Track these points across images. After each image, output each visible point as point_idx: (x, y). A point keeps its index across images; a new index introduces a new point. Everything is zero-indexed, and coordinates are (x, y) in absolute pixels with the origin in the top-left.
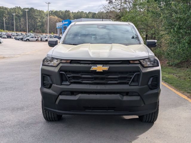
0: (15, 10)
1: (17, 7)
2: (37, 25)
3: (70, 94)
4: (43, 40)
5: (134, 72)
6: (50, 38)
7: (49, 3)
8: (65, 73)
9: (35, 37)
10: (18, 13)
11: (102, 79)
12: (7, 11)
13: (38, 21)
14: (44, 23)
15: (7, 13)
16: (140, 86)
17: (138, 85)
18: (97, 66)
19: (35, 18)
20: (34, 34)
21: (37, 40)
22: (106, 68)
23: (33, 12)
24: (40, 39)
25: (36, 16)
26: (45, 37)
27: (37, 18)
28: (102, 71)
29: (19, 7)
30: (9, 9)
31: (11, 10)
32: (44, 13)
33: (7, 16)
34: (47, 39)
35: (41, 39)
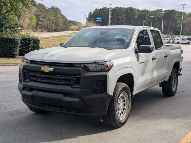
0: (156, 13)
1: (159, 9)
2: (176, 27)
3: (29, 90)
4: (175, 42)
5: (76, 75)
6: (183, 40)
7: (184, 4)
8: (27, 71)
9: (167, 39)
10: (159, 15)
11: (50, 79)
12: (148, 14)
13: (178, 23)
14: (184, 25)
15: (148, 16)
16: (82, 89)
17: (79, 88)
18: (44, 67)
19: (175, 20)
20: (172, 36)
21: (168, 42)
22: (51, 69)
23: (174, 14)
24: (171, 41)
25: (176, 18)
26: (177, 40)
27: (177, 20)
28: (48, 72)
29: (161, 9)
30: (150, 11)
31: (153, 13)
32: (186, 14)
33: (148, 19)
34: (179, 41)
35: (173, 41)
